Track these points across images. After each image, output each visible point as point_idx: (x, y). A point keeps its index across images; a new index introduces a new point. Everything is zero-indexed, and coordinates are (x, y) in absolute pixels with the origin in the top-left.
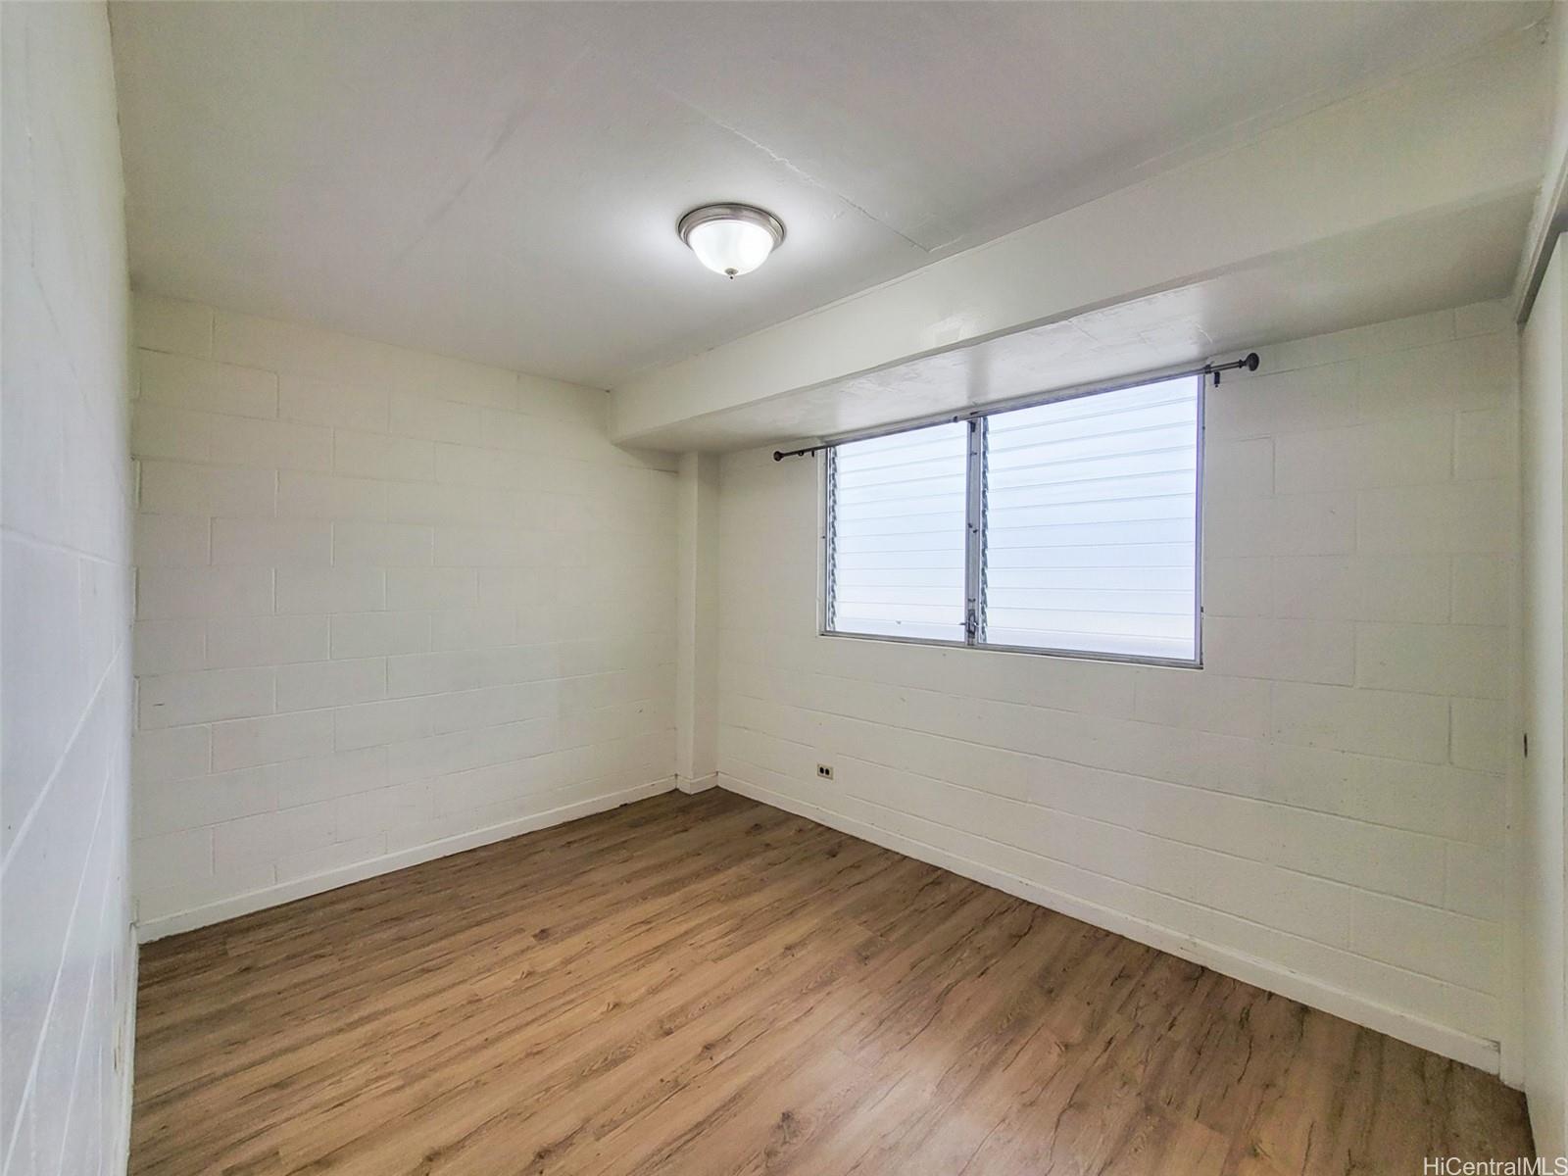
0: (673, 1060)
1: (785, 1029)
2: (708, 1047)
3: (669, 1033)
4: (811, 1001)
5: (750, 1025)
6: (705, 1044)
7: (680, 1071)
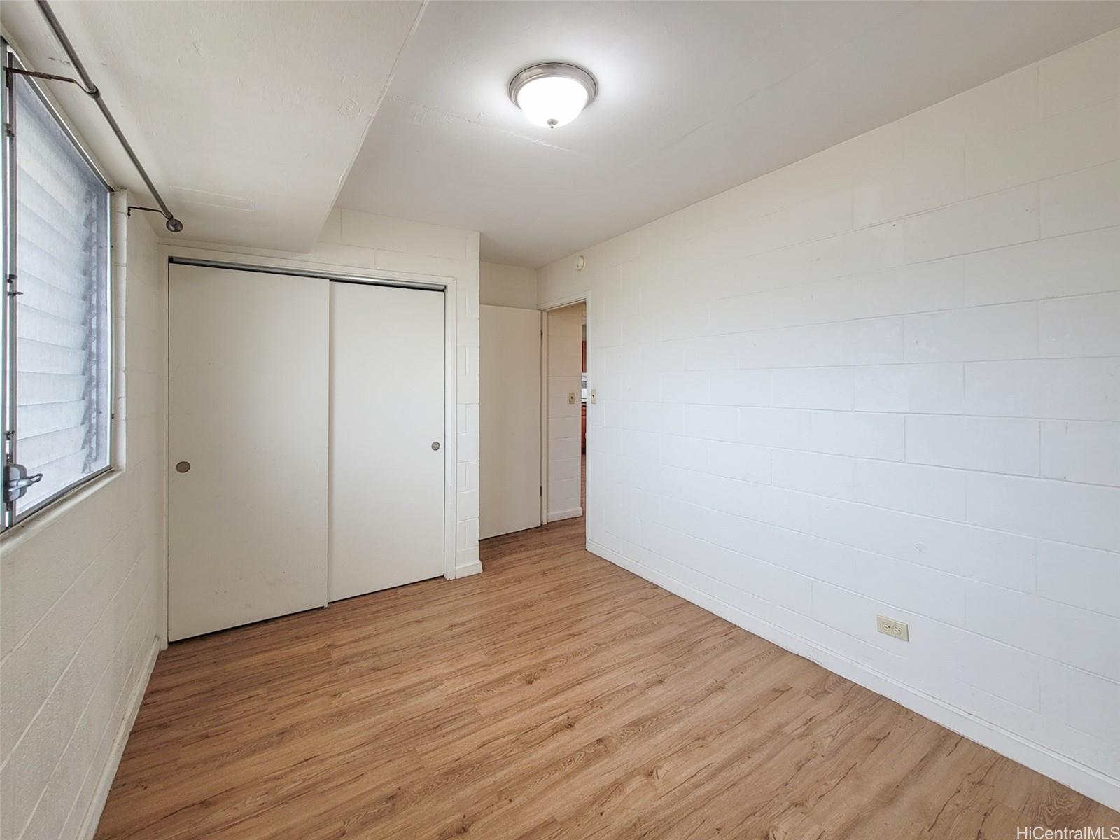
0: (595, 720)
1: (510, 733)
2: (570, 726)
3: (600, 741)
4: (477, 755)
5: (535, 740)
6: (572, 729)
7: (590, 712)
